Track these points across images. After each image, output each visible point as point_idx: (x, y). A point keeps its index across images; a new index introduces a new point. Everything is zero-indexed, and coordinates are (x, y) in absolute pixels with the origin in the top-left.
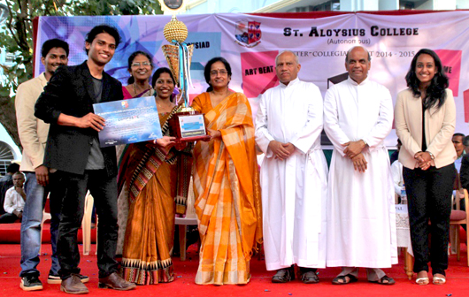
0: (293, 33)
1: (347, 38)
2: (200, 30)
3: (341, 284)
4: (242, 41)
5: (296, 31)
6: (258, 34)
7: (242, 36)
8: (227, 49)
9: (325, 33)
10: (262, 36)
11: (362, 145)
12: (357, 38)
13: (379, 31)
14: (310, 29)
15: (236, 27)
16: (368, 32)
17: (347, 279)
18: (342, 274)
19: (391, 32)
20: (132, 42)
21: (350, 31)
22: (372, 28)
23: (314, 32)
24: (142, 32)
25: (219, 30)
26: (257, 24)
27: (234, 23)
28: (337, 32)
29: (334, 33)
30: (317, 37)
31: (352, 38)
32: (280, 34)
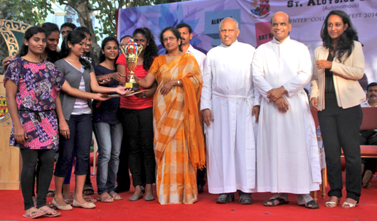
0: (294, 4)
1: (339, 4)
2: (225, 8)
3: (270, 206)
4: (256, 14)
5: (297, 3)
6: (268, 8)
7: (256, 10)
8: (245, 21)
9: (320, 2)
11: (283, 91)
12: (349, 3)
14: (308, 0)
15: (251, 3)
17: (276, 202)
18: (273, 198)
20: (179, 21)
23: (311, 2)
24: (185, 13)
25: (239, 8)
26: (266, 0)
27: (250, 1)
28: (331, 0)
29: (328, 2)
30: (314, 6)
31: (343, 3)
32: (284, 6)
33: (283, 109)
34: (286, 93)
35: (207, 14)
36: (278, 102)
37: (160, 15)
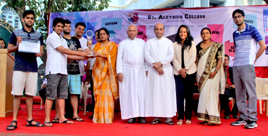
0: (152, 17)
1: (175, 19)
2: (113, 17)
3: (154, 124)
4: (131, 21)
6: (137, 18)
7: (131, 19)
8: (124, 25)
9: (165, 17)
10: (139, 19)
11: (160, 64)
12: (179, 19)
13: (188, 16)
14: (159, 16)
15: (128, 15)
16: (184, 17)
17: (157, 122)
19: (194, 17)
20: (86, 23)
21: (176, 16)
22: (185, 15)
23: (161, 17)
24: (90, 18)
25: (121, 17)
26: (137, 14)
29: (169, 17)
30: (162, 19)
31: (177, 19)
32: (146, 18)
33: (161, 73)
34: (162, 65)
35: (103, 19)
36: (158, 69)
37: (75, 18)
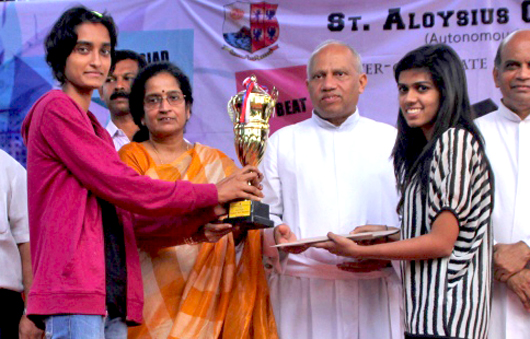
0: (348, 23)
1: (469, 29)
2: (147, 27)
4: (239, 47)
5: (354, 20)
6: (272, 29)
7: (238, 36)
8: (207, 65)
9: (418, 21)
10: (281, 33)
12: (493, 28)
14: (385, 15)
15: (224, 15)
16: (515, 14)
20: (6, 60)
21: (474, 13)
22: (524, 6)
23: (394, 20)
25: (189, 26)
26: (269, 8)
27: (220, 8)
28: (446, 18)
29: (439, 21)
30: (401, 31)
31: (481, 28)
32: (315, 30)
